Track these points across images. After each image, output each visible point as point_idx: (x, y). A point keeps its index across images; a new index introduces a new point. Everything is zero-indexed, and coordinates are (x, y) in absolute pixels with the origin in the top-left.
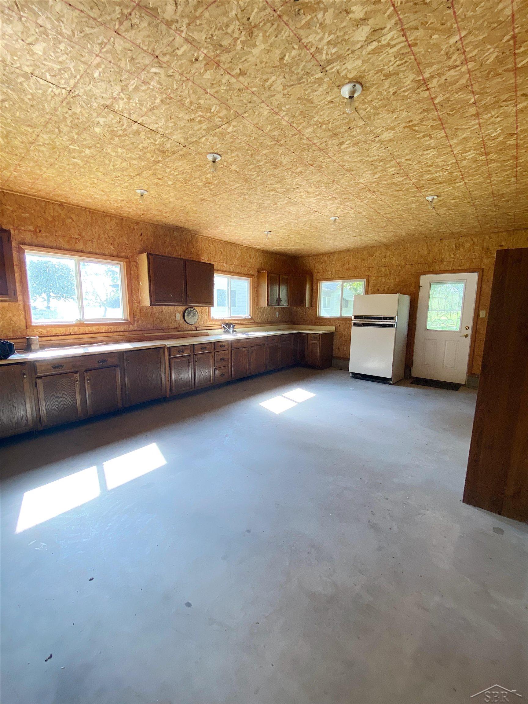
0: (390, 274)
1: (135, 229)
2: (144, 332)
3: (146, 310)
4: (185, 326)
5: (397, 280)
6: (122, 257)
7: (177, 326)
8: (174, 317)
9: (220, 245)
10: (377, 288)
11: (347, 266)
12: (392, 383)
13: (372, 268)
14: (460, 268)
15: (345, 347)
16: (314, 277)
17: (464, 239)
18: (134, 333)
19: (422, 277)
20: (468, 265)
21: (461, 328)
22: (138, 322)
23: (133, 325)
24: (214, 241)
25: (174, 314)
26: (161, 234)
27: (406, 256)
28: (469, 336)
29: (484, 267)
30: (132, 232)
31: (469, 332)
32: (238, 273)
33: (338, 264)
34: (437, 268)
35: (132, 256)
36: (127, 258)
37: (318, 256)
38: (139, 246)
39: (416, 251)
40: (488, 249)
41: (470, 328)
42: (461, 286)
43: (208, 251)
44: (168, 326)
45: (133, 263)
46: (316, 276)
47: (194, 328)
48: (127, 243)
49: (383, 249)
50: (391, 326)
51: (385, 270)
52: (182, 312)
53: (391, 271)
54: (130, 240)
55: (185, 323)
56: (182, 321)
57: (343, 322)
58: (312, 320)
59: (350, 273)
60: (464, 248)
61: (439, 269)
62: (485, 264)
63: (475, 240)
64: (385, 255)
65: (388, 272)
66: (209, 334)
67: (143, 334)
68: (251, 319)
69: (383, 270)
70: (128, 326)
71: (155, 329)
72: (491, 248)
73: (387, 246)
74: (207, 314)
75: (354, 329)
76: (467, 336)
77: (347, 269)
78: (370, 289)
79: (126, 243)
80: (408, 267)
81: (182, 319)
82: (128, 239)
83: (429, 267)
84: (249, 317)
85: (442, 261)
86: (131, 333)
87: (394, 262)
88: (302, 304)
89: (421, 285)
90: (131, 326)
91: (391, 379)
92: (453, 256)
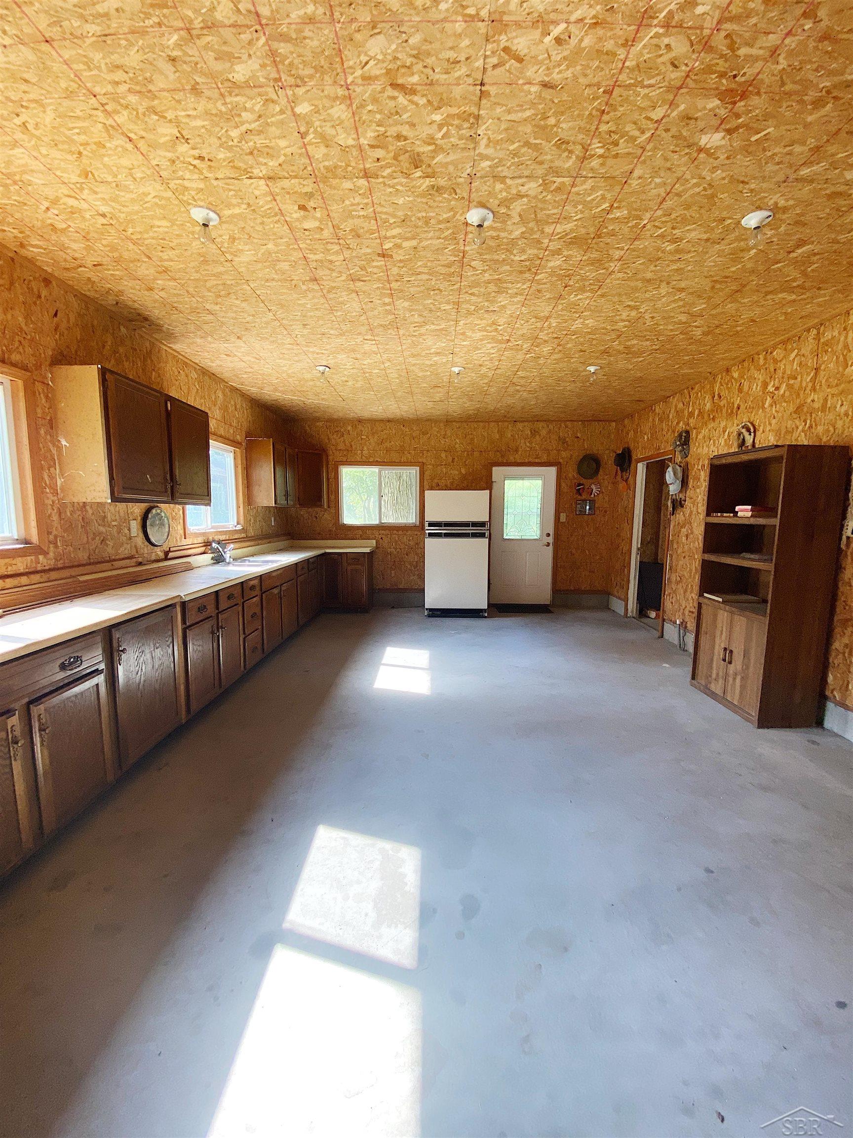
0: (453, 462)
1: (43, 296)
2: (73, 572)
3: (71, 514)
4: (146, 549)
5: (463, 471)
6: (14, 365)
7: (134, 552)
8: (126, 531)
9: (194, 375)
10: (436, 481)
11: (388, 444)
12: (486, 615)
13: (428, 451)
14: (537, 461)
15: (393, 572)
16: (331, 458)
17: (541, 424)
18: (54, 575)
19: (494, 469)
20: (546, 458)
21: (541, 535)
22: (56, 547)
23: (45, 553)
24: (185, 364)
25: (126, 521)
26: (95, 322)
27: (472, 439)
28: (551, 545)
29: (561, 461)
30: (35, 303)
31: (551, 540)
32: (221, 436)
33: (372, 441)
34: (512, 459)
35: (38, 367)
36: (25, 368)
37: (335, 423)
38: (49, 345)
39: (485, 434)
40: (565, 439)
41: (552, 533)
42: (538, 483)
43: (177, 383)
44: (117, 554)
45: (39, 387)
46: (334, 455)
47: (161, 555)
48: (24, 327)
49: (442, 424)
50: (482, 535)
51: (446, 456)
52: (139, 518)
53: (453, 459)
54: (32, 322)
55: (147, 543)
56: (140, 540)
57: (387, 532)
58: (330, 531)
59: (395, 456)
60: (540, 435)
61: (513, 461)
62: (562, 458)
63: (551, 427)
64: (445, 435)
65: (450, 459)
66: (194, 565)
67: (71, 577)
68: (244, 530)
69: (443, 455)
70: (33, 557)
71: (94, 563)
72: (567, 439)
73: (448, 421)
74: (181, 521)
75: (429, 542)
76: (548, 545)
77: (388, 450)
78: (426, 483)
79: (21, 328)
80: (476, 454)
81: (141, 535)
82: (27, 317)
83: (502, 456)
84: (239, 527)
85: (517, 451)
86: (45, 577)
87: (457, 446)
88: (319, 503)
89: (493, 480)
90: (41, 557)
91: (485, 610)
92: (528, 444)
